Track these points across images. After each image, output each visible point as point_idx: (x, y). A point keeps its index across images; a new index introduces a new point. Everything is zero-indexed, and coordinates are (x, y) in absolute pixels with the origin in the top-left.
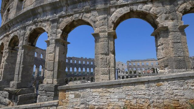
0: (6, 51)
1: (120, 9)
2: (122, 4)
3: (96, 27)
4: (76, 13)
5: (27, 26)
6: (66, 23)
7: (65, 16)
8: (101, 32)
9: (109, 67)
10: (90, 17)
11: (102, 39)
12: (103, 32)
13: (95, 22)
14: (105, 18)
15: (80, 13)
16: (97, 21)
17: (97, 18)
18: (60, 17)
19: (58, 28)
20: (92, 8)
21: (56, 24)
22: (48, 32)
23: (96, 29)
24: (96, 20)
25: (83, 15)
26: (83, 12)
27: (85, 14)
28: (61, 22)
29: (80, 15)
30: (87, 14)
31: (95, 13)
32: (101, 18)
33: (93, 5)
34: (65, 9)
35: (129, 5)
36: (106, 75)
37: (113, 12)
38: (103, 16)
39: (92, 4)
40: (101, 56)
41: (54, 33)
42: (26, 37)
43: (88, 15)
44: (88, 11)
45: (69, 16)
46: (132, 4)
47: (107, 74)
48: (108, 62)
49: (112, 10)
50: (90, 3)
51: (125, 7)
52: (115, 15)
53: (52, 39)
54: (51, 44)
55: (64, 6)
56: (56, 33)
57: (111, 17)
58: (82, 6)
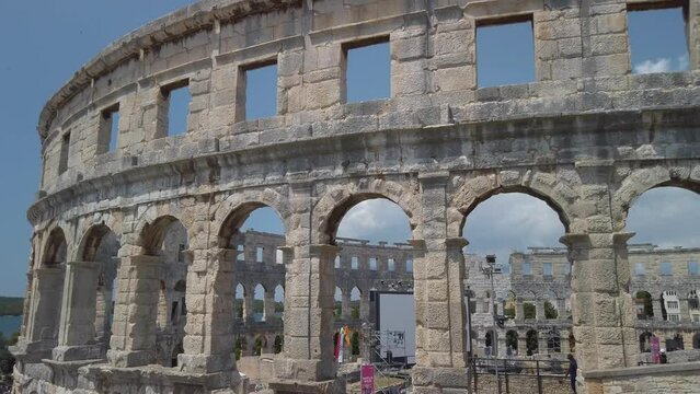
0: (209, 251)
1: (643, 171)
2: (648, 158)
3: (576, 216)
4: (508, 166)
5: (318, 181)
6: (478, 192)
7: (471, 171)
8: (593, 231)
9: (622, 325)
10: (555, 183)
11: (597, 252)
12: (600, 231)
13: (571, 200)
14: (602, 194)
15: (522, 169)
16: (579, 197)
17: (576, 188)
18: (453, 172)
19: (447, 205)
20: (561, 161)
21: (441, 192)
22: (413, 213)
23: (576, 219)
24: (574, 195)
25: (531, 176)
26: (530, 168)
27: (538, 175)
28: (457, 187)
29: (521, 174)
30: (545, 174)
31: (570, 174)
32: (590, 193)
33: (563, 150)
34: (467, 147)
35: (669, 163)
36: (613, 347)
37: (625, 177)
38: (596, 187)
39: (559, 148)
40: (596, 298)
41: (439, 220)
42: (322, 218)
43: (550, 177)
44: (547, 167)
45: (485, 171)
46: (676, 161)
47: (617, 344)
48: (618, 312)
49: (622, 171)
50: (552, 144)
51: (658, 168)
52: (630, 186)
53: (433, 236)
54: (432, 250)
55: (466, 140)
56: (443, 220)
57: (619, 191)
58: (527, 147)
